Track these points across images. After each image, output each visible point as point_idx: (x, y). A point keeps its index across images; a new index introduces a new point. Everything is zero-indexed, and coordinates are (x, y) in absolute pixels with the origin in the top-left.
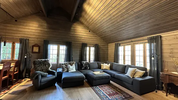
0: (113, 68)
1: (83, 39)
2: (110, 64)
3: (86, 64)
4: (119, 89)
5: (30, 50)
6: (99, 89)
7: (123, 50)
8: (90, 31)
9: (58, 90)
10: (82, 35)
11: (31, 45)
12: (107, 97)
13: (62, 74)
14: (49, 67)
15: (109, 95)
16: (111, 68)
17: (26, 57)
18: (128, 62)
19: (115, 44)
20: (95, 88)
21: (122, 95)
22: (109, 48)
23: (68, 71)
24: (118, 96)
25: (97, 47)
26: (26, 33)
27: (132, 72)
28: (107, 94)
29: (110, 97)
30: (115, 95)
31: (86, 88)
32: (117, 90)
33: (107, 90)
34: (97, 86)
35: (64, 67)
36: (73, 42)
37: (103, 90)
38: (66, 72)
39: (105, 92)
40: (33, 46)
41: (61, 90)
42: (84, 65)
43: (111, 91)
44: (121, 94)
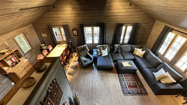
0: (147, 56)
1: (119, 17)
2: (144, 51)
3: (118, 48)
4: (141, 83)
5: (71, 34)
6: (123, 79)
7: (172, 38)
8: (131, 5)
9: (95, 71)
10: (119, 12)
11: (71, 29)
12: (127, 88)
13: (97, 58)
14: (87, 51)
15: (129, 86)
16: (145, 56)
17: (71, 41)
18: (170, 56)
19: (166, 27)
20: (120, 76)
21: (140, 90)
22: (154, 27)
23: (101, 55)
24: (136, 90)
25: (136, 27)
26: (65, 18)
27: (161, 76)
28: (128, 84)
29: (129, 88)
30: (134, 87)
31: (114, 74)
32: (137, 83)
33: (129, 81)
34: (123, 74)
35: (98, 52)
36: (107, 23)
37: (126, 80)
38: (100, 55)
39: (127, 83)
40: (73, 30)
41: (97, 71)
42: (116, 49)
43: (132, 82)
44: (139, 88)
